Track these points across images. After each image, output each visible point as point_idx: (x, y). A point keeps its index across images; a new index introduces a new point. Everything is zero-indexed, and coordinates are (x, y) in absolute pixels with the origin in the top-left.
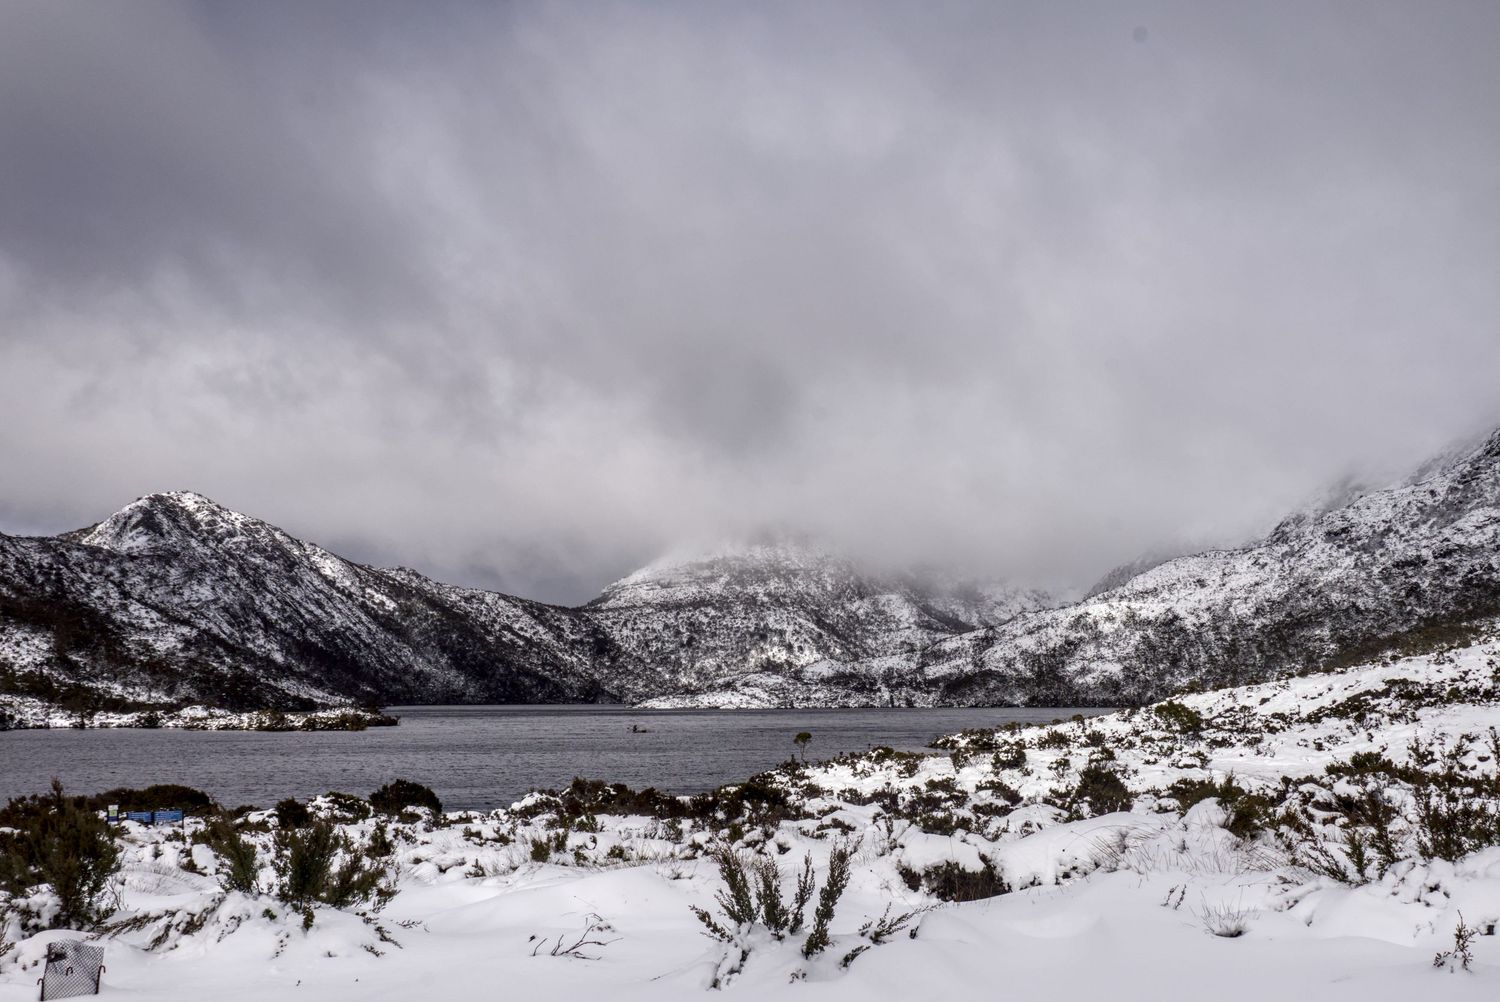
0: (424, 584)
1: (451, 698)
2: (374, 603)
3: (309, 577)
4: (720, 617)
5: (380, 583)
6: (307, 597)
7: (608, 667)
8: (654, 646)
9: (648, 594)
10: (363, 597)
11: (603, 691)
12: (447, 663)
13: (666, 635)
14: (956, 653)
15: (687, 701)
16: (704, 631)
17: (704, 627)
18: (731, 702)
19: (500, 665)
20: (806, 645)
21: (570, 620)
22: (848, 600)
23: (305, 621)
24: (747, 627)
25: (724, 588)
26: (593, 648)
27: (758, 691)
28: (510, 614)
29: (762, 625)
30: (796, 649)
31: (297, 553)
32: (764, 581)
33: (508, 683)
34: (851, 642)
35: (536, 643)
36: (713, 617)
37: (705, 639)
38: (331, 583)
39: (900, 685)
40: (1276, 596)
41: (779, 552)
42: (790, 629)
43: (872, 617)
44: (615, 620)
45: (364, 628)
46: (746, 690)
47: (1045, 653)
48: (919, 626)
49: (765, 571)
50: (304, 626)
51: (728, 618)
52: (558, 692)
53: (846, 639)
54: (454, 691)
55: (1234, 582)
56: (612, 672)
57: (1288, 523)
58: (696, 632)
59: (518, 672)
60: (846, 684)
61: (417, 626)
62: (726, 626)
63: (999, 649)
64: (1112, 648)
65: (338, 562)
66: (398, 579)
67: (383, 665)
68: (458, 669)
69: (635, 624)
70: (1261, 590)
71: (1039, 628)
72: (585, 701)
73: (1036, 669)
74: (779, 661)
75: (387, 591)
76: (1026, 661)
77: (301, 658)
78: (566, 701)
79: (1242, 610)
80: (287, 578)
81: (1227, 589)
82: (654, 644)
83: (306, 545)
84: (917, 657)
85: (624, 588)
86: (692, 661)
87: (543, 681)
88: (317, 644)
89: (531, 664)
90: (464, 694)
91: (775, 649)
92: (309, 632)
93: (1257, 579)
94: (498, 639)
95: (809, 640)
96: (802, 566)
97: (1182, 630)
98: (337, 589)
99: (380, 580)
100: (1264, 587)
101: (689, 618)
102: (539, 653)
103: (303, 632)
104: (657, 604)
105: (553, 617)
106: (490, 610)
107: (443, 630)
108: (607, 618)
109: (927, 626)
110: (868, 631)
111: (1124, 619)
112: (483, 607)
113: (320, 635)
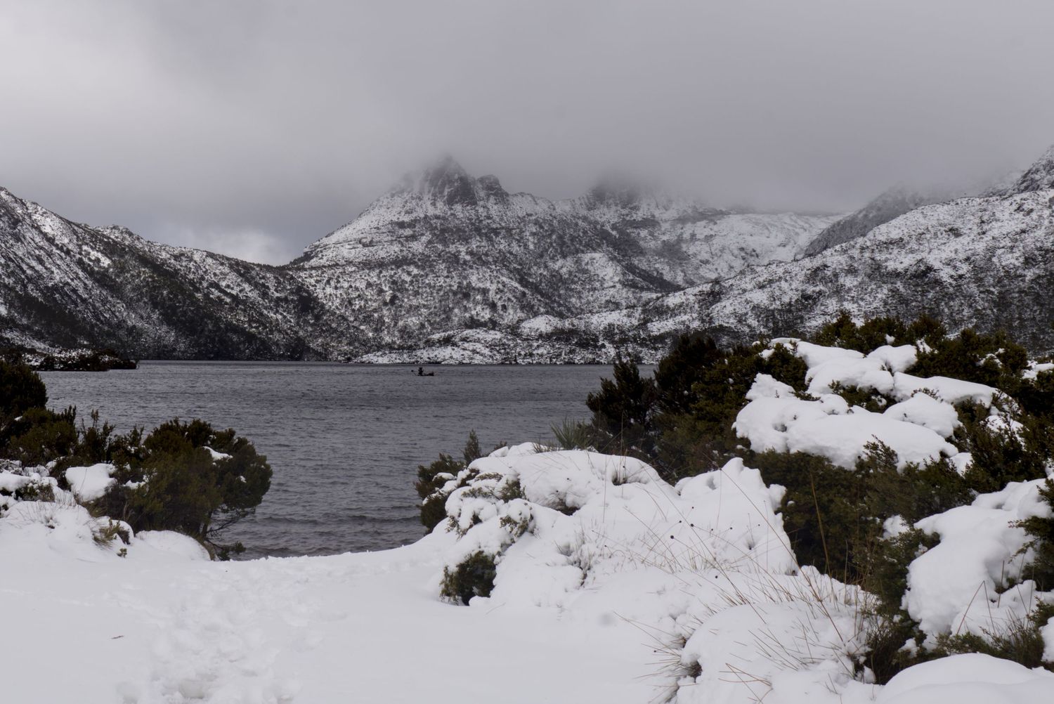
0: (136, 242)
1: (163, 354)
2: (90, 260)
3: (30, 234)
4: (422, 276)
5: (96, 241)
6: (29, 253)
7: (312, 325)
8: (358, 304)
9: (350, 253)
10: (80, 254)
11: (309, 347)
12: (158, 318)
13: (369, 293)
14: (681, 308)
15: (405, 356)
16: (407, 290)
17: (407, 285)
18: (451, 357)
19: (209, 321)
20: (510, 304)
21: (275, 278)
22: (551, 259)
23: (27, 277)
24: (450, 286)
25: (426, 247)
26: (297, 305)
27: (478, 346)
28: (218, 272)
29: (465, 283)
30: (500, 308)
31: (20, 212)
32: (466, 240)
33: (217, 339)
34: (555, 301)
35: (243, 301)
36: (415, 276)
37: (408, 298)
38: (51, 240)
39: (624, 341)
40: (1049, 244)
41: (481, 210)
42: (493, 287)
43: (576, 276)
44: (319, 278)
45: (81, 283)
46: (466, 345)
47: (780, 307)
48: (624, 285)
49: (467, 229)
50: (26, 281)
51: (431, 276)
52: (265, 349)
53: (549, 298)
54: (165, 346)
55: (995, 230)
56: (316, 330)
57: (1037, 171)
58: (399, 290)
59: (226, 328)
60: (567, 341)
61: (130, 283)
62: (429, 285)
63: (728, 304)
64: (857, 302)
65: (58, 220)
66: (112, 237)
67: (98, 319)
68: (168, 325)
69: (338, 282)
70: (1029, 240)
71: (771, 282)
72: (292, 358)
73: (771, 325)
74: (483, 320)
75: (102, 248)
76: (759, 316)
77: (23, 310)
78: (273, 357)
79: (1011, 260)
80: (11, 235)
81: (988, 238)
82: (357, 302)
83: (28, 205)
84: (638, 313)
85: (325, 247)
86: (395, 319)
87: (251, 338)
88: (37, 299)
89: (238, 320)
90: (175, 350)
91: (479, 308)
92: (30, 287)
93: (1024, 226)
94: (206, 296)
95: (513, 299)
96: (503, 224)
97: (938, 282)
98: (57, 246)
99: (96, 238)
100: (1032, 235)
101: (391, 277)
102: (245, 311)
103: (25, 286)
104: (360, 263)
105: (258, 274)
106: (198, 267)
107: (154, 287)
108: (311, 276)
109: (633, 285)
110: (572, 290)
111: (869, 271)
112: (191, 265)
113: (41, 291)
